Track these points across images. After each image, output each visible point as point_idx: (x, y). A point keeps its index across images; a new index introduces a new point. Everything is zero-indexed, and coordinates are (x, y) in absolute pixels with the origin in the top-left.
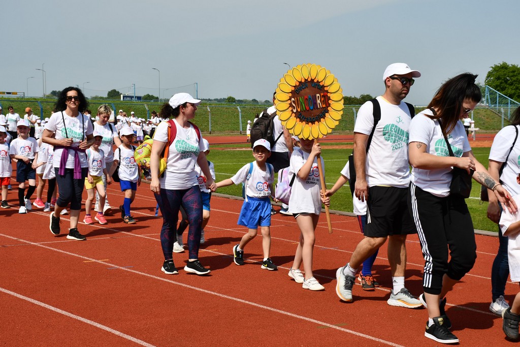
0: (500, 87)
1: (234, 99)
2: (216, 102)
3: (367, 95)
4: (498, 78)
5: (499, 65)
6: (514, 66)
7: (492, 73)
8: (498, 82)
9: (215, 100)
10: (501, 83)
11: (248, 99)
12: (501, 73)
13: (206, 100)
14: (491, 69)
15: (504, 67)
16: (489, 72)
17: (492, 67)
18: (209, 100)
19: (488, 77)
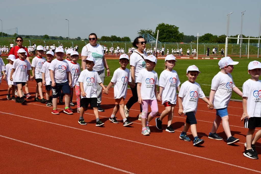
1: (48, 36)
2: (40, 37)
3: (114, 36)
5: (161, 24)
6: (167, 25)
7: (158, 27)
9: (40, 36)
11: (57, 36)
13: (35, 36)
14: (158, 26)
15: (163, 25)
17: (158, 25)
18: (37, 36)
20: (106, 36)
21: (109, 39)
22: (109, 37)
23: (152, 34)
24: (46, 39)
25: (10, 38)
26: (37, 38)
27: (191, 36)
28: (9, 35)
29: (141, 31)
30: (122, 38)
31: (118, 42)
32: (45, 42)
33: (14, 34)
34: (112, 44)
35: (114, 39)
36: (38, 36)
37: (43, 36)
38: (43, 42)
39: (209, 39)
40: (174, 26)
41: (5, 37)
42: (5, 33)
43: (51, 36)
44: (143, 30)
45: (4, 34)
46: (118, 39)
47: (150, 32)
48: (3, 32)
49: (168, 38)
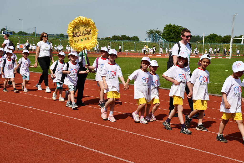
0: (169, 34)
1: (63, 35)
4: (168, 30)
5: (168, 25)
6: (174, 25)
8: (168, 32)
9: (56, 35)
10: (169, 32)
12: (169, 28)
13: (52, 35)
14: (166, 26)
15: (170, 25)
16: (165, 27)
18: (53, 35)
19: (164, 29)
20: (116, 35)
21: (119, 38)
22: (119, 37)
23: (160, 34)
24: (61, 38)
25: (30, 37)
26: (53, 36)
27: (197, 36)
28: (28, 34)
29: (149, 31)
30: (132, 38)
31: (128, 41)
32: (60, 41)
33: (32, 33)
34: (123, 43)
35: (124, 38)
36: (55, 35)
37: (59, 35)
38: (59, 41)
39: (214, 39)
40: (181, 26)
41: (24, 36)
42: (25, 32)
43: (66, 35)
44: (151, 30)
45: (23, 32)
46: (128, 38)
47: (158, 32)
48: (23, 31)
49: (175, 38)
